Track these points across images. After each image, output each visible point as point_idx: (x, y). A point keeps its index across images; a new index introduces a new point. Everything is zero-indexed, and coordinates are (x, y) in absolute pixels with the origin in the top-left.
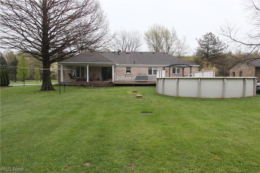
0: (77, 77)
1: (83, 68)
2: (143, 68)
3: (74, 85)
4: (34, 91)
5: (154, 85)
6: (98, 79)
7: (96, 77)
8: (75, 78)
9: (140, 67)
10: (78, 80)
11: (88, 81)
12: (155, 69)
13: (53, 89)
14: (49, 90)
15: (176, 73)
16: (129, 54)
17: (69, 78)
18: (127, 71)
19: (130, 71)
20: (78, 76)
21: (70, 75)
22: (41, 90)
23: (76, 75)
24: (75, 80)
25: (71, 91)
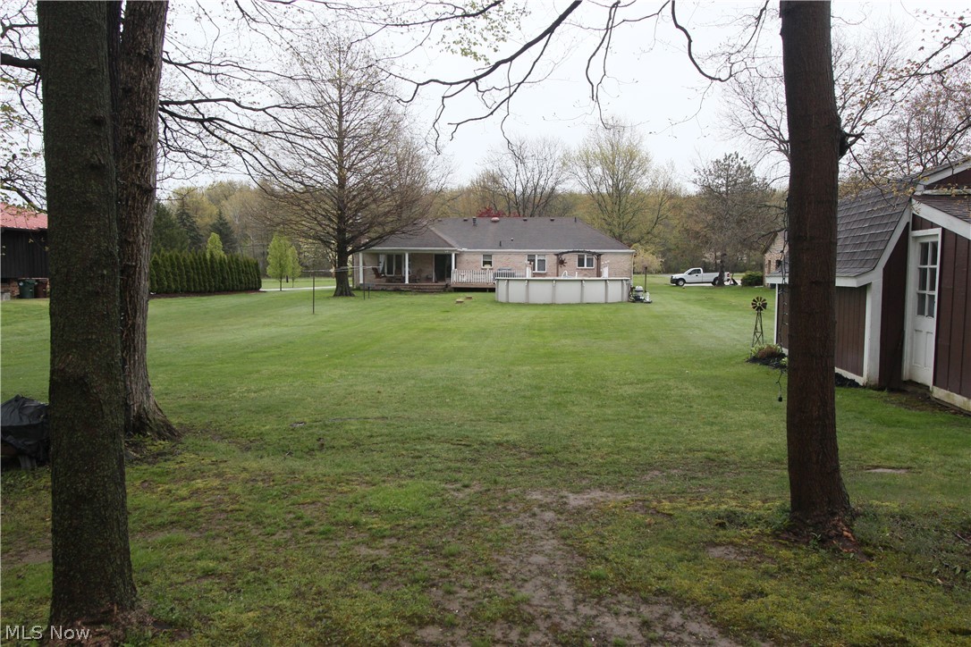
0: (388, 273)
1: (399, 258)
2: (516, 257)
3: (382, 290)
4: (325, 296)
5: (492, 290)
6: (428, 279)
7: (424, 275)
8: (385, 276)
9: (510, 253)
10: (389, 280)
11: (407, 282)
12: (542, 258)
13: (351, 295)
14: (346, 295)
15: (585, 267)
16: (497, 224)
17: (374, 276)
18: (485, 263)
19: (490, 263)
20: (390, 272)
21: (375, 270)
22: (335, 295)
23: (386, 271)
24: (383, 280)
25: (377, 297)
